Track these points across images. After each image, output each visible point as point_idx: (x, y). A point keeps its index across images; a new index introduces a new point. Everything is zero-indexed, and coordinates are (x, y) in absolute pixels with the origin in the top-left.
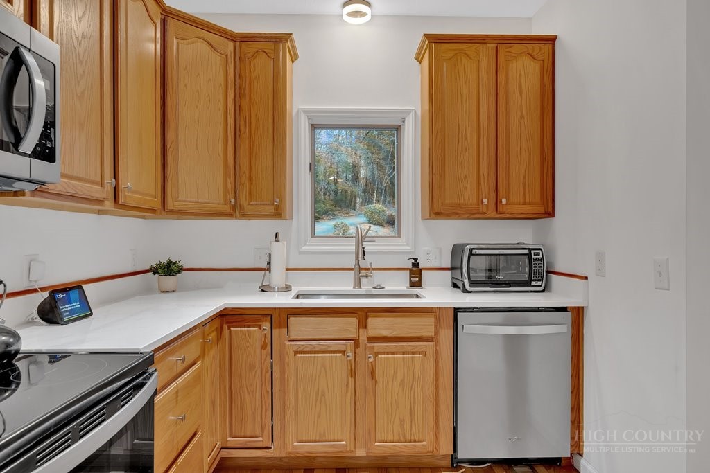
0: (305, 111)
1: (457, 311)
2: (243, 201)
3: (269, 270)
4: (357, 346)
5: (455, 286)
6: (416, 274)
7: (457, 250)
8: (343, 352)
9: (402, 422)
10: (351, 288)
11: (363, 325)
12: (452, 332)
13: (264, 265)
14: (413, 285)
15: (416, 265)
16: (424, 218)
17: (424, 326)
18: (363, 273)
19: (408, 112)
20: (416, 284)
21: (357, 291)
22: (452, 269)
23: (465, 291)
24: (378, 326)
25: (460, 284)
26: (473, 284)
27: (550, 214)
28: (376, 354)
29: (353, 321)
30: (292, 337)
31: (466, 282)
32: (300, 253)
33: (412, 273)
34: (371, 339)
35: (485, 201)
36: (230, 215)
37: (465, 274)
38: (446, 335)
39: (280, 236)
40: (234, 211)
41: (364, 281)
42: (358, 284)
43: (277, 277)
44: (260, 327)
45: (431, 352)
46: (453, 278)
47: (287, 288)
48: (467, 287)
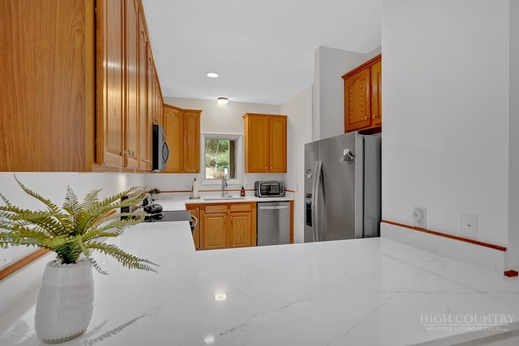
0: (204, 134)
1: (257, 202)
2: (185, 168)
3: (192, 191)
4: (227, 215)
5: (256, 195)
6: (243, 192)
7: (257, 184)
8: (223, 217)
9: (241, 237)
10: (221, 197)
11: (229, 208)
12: (256, 209)
13: (191, 190)
14: (242, 196)
15: (243, 189)
16: (245, 172)
17: (248, 208)
18: (225, 192)
19: (240, 135)
20: (243, 195)
21: (223, 198)
22: (255, 190)
23: (260, 197)
24: (233, 208)
25: (258, 195)
26: (262, 194)
27: (286, 172)
28: (233, 217)
29: (226, 207)
30: (206, 212)
31: (260, 194)
32: (202, 185)
33: (241, 191)
34: (231, 212)
35: (266, 168)
36: (180, 173)
37: (260, 191)
38: (254, 210)
39: (196, 179)
40: (181, 170)
41: (225, 195)
42: (223, 196)
43: (195, 194)
44: (196, 210)
45: (250, 216)
46: (255, 193)
47: (199, 198)
48: (260, 196)
